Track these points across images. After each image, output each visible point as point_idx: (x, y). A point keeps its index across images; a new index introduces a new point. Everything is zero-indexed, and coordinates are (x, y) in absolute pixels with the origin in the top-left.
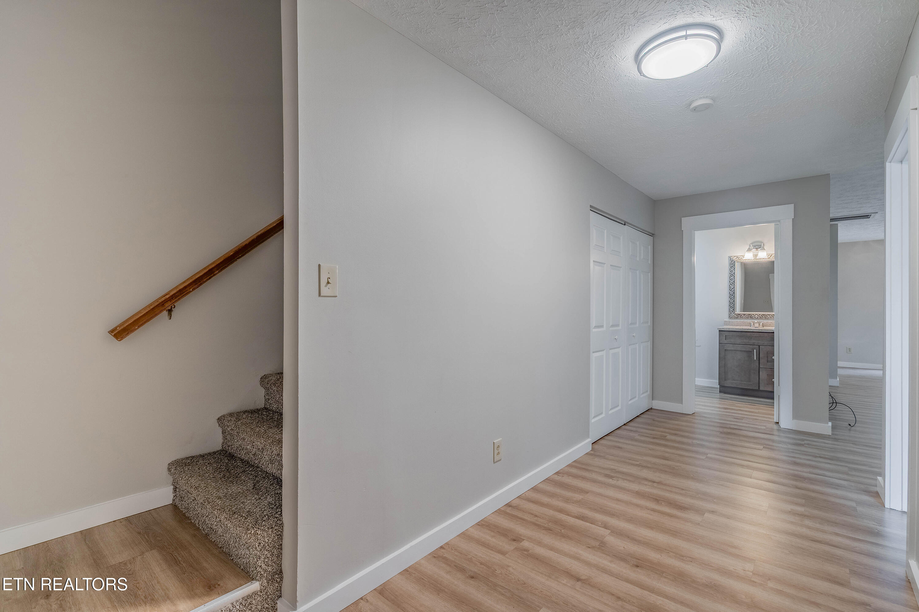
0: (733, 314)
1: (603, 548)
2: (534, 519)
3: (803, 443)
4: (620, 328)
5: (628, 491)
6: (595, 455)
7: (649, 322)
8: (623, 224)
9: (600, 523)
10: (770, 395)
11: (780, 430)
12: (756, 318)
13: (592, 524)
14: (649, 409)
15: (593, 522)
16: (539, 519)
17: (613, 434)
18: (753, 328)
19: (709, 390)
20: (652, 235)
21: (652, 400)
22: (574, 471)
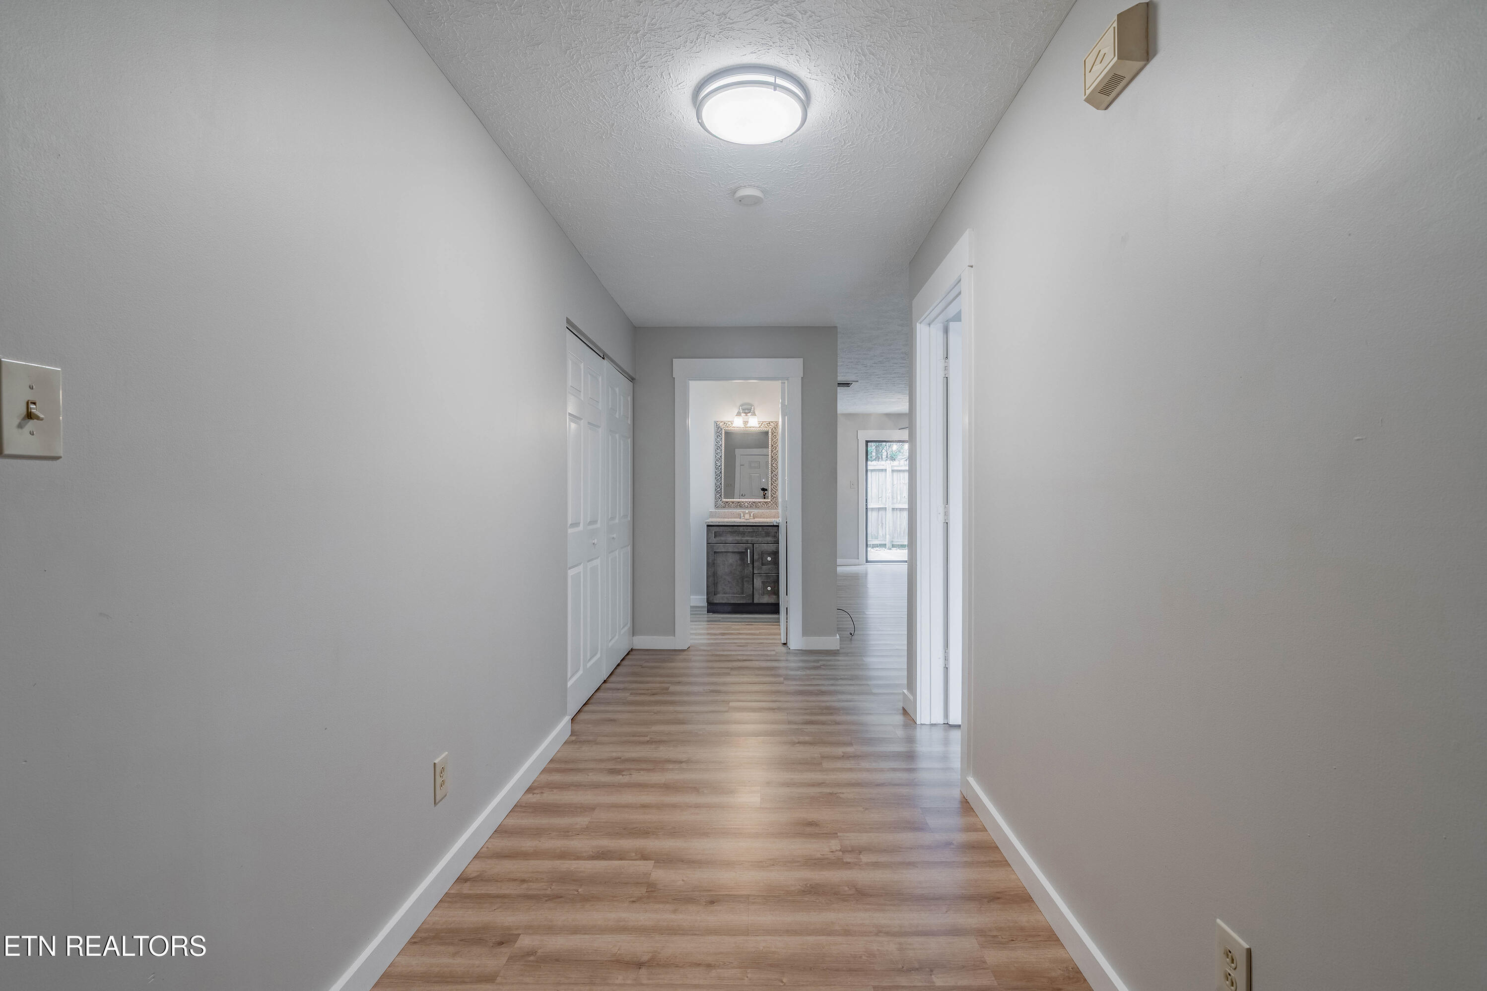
0: (720, 502)
1: (655, 894)
2: (522, 889)
3: (819, 664)
4: (598, 525)
5: (653, 787)
6: (579, 742)
7: (629, 516)
8: (601, 357)
9: (634, 854)
10: (774, 608)
11: (789, 652)
12: (746, 506)
13: (621, 859)
14: (629, 651)
15: (621, 856)
16: (531, 884)
17: (591, 701)
18: (743, 520)
19: (696, 611)
20: (632, 379)
21: (633, 636)
22: (557, 778)
